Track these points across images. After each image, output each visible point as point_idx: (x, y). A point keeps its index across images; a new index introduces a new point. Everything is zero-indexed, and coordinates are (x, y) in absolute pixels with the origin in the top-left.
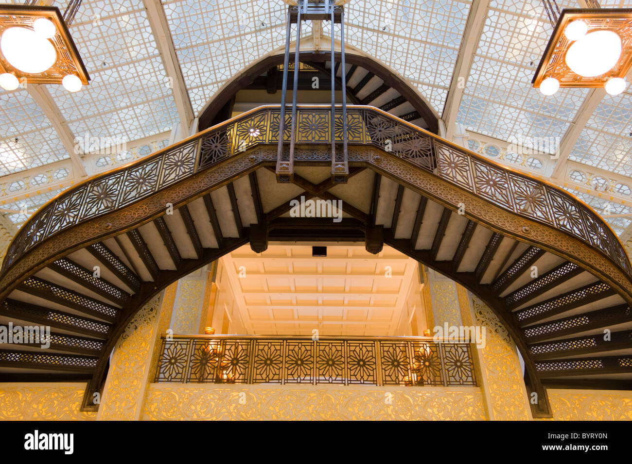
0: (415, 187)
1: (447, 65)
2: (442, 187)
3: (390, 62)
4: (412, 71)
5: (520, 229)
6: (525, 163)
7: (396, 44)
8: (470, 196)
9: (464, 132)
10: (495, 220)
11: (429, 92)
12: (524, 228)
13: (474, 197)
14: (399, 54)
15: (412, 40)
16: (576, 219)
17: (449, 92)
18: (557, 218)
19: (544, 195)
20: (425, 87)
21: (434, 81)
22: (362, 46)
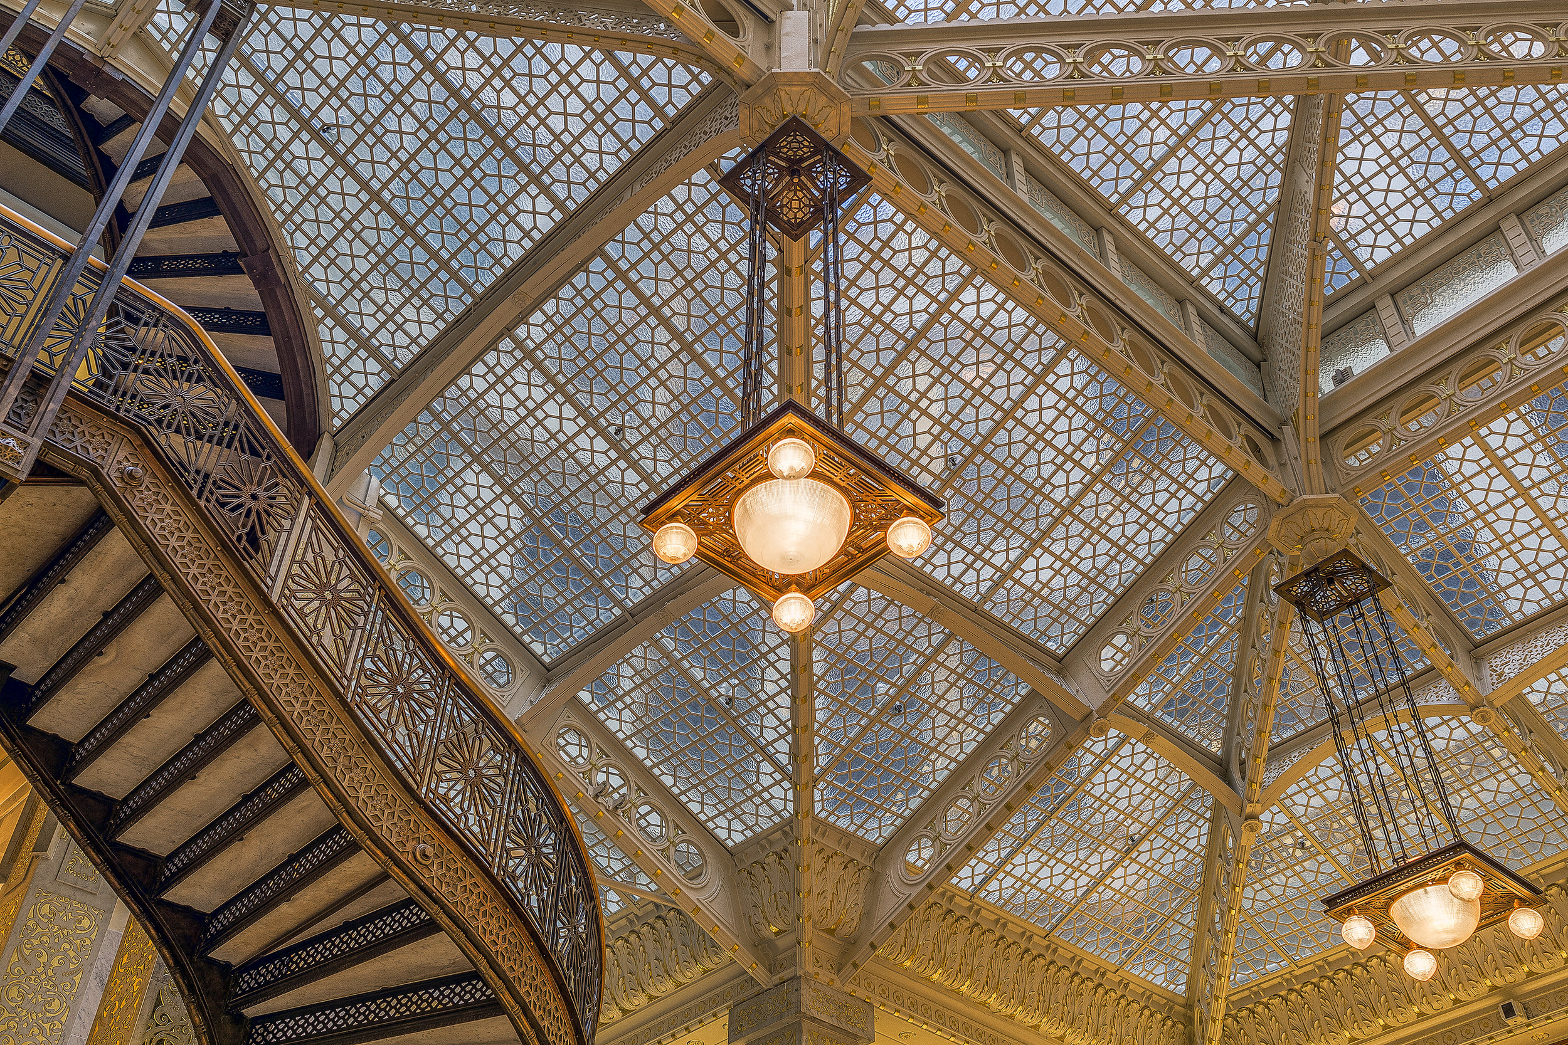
0: (196, 606)
1: (427, 315)
2: (271, 644)
3: (288, 217)
4: (334, 274)
5: (409, 846)
6: (476, 656)
7: (332, 183)
8: (332, 701)
9: (371, 502)
10: (362, 795)
11: (342, 352)
12: (422, 845)
13: (339, 711)
14: (325, 214)
15: (380, 202)
16: (547, 869)
17: (393, 381)
18: (508, 851)
19: (506, 776)
20: (340, 335)
21: (339, 302)
22: (237, 129)
